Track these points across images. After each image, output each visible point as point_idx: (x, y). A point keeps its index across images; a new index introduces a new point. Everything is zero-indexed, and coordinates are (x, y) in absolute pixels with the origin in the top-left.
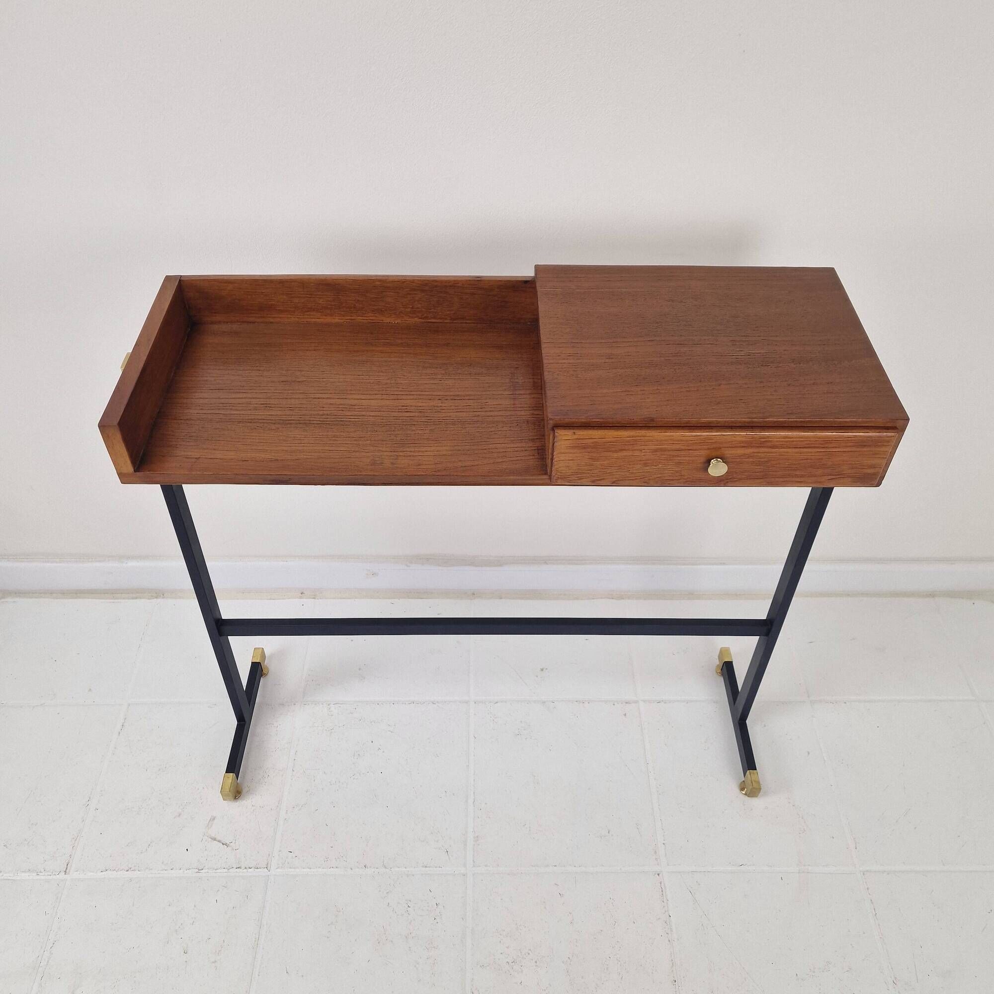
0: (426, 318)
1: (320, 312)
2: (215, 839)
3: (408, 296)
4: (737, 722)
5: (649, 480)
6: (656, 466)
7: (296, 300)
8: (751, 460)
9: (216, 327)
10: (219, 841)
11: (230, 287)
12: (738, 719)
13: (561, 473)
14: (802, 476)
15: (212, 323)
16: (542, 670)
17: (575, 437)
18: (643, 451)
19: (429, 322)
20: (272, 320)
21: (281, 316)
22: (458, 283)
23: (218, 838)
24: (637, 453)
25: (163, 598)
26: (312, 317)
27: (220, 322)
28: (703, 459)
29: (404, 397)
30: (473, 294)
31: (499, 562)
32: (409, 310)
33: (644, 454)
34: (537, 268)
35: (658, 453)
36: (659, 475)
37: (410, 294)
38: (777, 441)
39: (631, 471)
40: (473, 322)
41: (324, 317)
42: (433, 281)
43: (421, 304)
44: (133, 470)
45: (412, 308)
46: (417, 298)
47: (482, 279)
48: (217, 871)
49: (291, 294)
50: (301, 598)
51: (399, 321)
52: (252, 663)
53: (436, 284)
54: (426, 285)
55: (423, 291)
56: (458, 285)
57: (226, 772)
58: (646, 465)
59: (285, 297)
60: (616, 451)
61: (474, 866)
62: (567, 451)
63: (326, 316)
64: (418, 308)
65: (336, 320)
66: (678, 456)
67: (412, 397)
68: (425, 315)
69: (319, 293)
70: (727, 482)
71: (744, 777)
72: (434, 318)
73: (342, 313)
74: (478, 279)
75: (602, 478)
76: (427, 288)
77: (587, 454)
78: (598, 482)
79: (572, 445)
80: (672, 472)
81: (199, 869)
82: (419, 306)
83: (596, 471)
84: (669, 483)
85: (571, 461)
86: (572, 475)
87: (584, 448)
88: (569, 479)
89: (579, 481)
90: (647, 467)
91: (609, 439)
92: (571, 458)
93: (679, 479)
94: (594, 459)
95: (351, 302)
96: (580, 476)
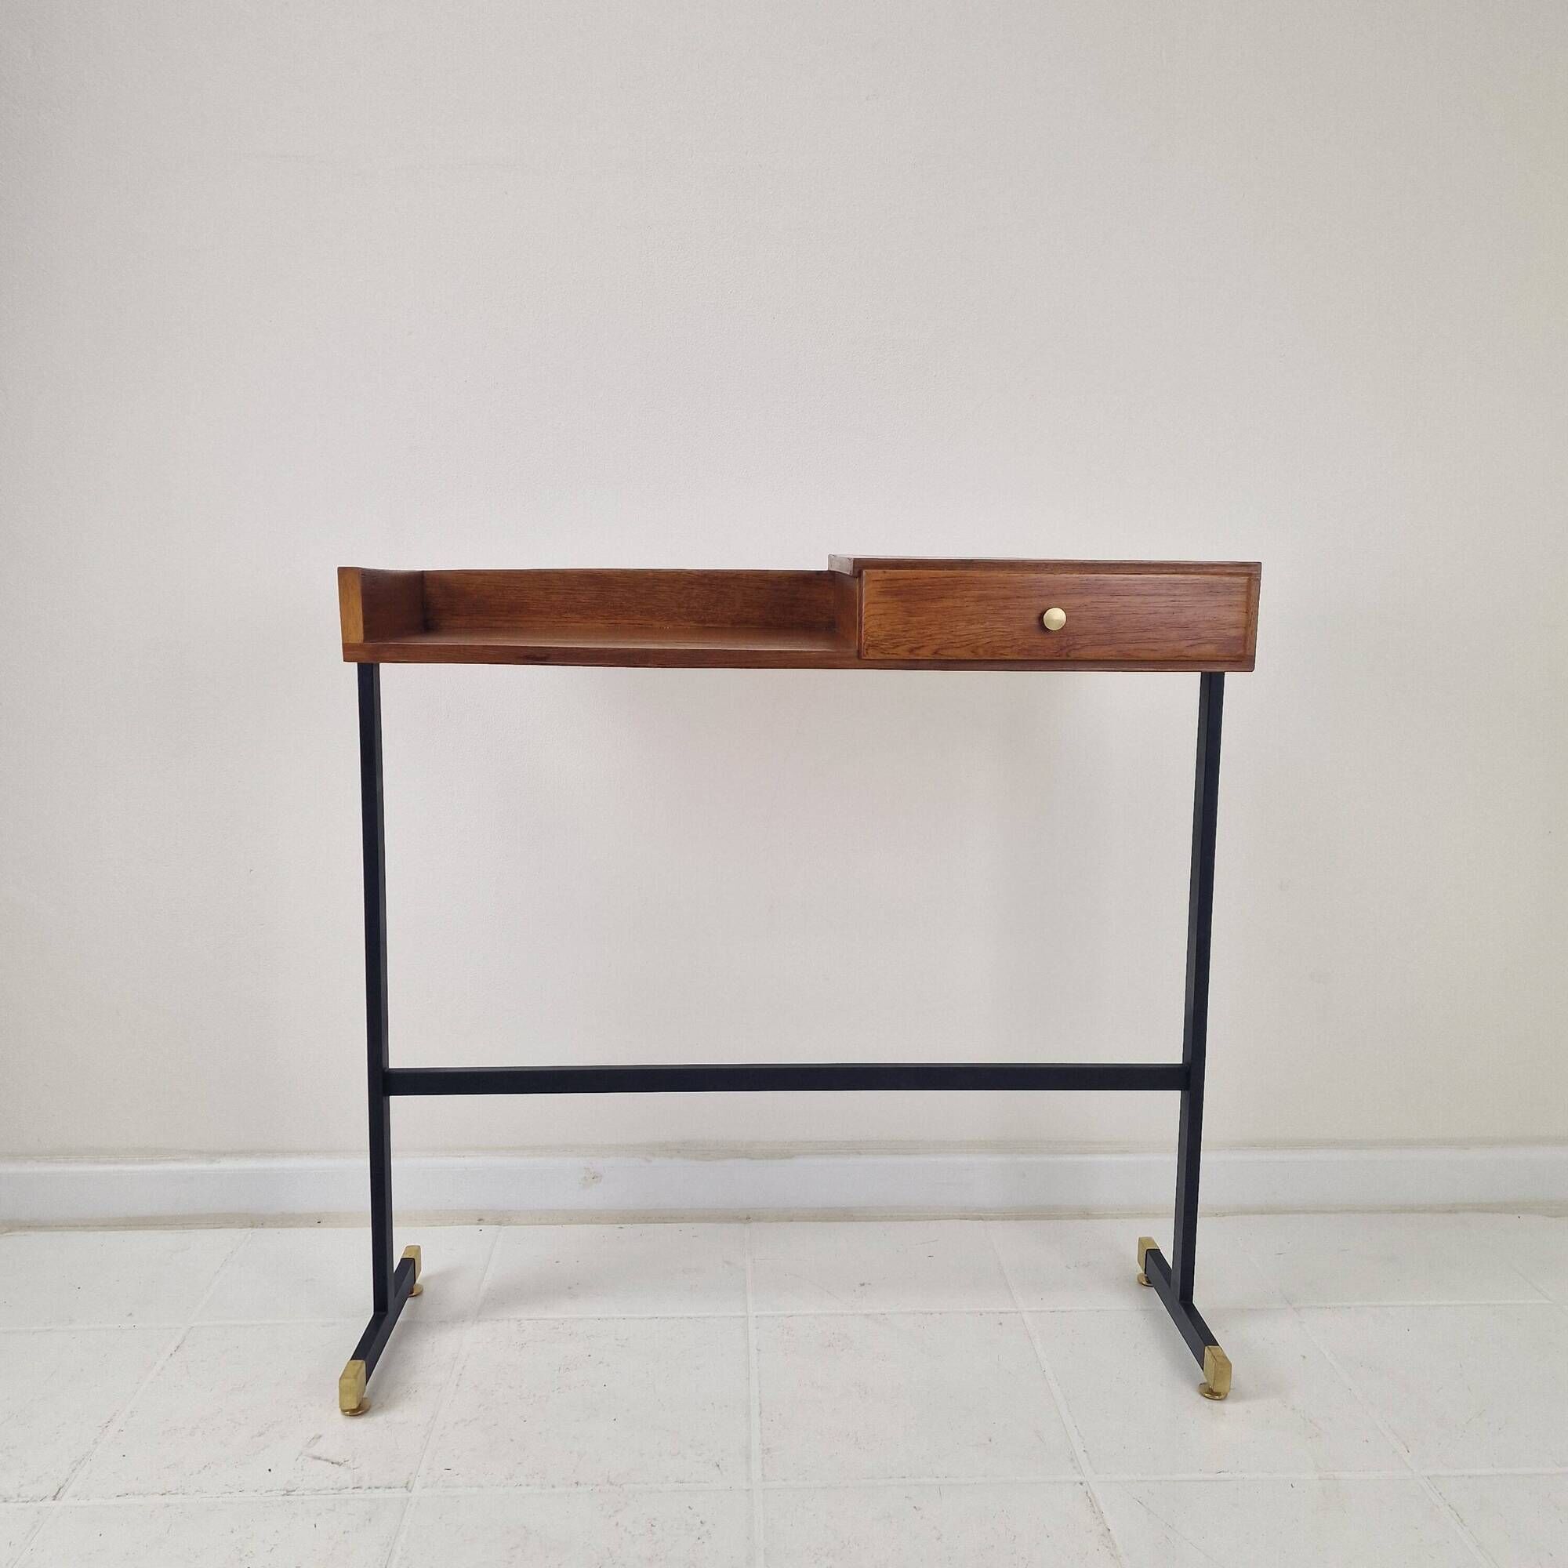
0: (703, 621)
1: (580, 614)
2: (319, 1458)
3: (685, 591)
4: (1177, 1304)
5: (978, 647)
6: (982, 624)
7: (554, 598)
8: (1091, 613)
10: (327, 1460)
11: (480, 580)
12: (1178, 1298)
13: (872, 637)
16: (863, 1285)
17: (887, 576)
18: (966, 599)
21: (534, 619)
23: (324, 1456)
24: (959, 603)
26: (569, 620)
28: (1034, 615)
30: (758, 587)
31: (787, 1152)
32: (684, 610)
33: (966, 604)
34: (832, 559)
35: (982, 603)
36: (988, 640)
37: (687, 589)
39: (953, 633)
41: (584, 621)
43: (698, 602)
44: (362, 639)
45: (687, 608)
46: (694, 595)
47: (770, 571)
48: (319, 1492)
49: (547, 589)
50: (478, 1224)
51: (670, 626)
52: (402, 1259)
55: (703, 583)
56: (741, 577)
57: (352, 1359)
58: (970, 622)
59: (542, 593)
60: (933, 600)
61: (764, 1480)
62: (876, 599)
63: (586, 618)
64: (694, 607)
66: (1006, 608)
68: (702, 617)
69: (581, 588)
70: (1070, 651)
71: (1203, 1369)
73: (606, 615)
74: (764, 571)
75: (921, 645)
76: (706, 581)
77: (900, 603)
78: (917, 652)
79: (882, 590)
80: (1002, 633)
81: (288, 1491)
82: (696, 605)
83: (913, 633)
84: (1001, 654)
85: (883, 616)
86: (886, 639)
87: (897, 593)
88: (882, 646)
89: (894, 651)
90: (973, 627)
91: (925, 578)
92: (882, 612)
93: (1012, 646)
94: (910, 613)
95: (618, 599)
96: (894, 641)
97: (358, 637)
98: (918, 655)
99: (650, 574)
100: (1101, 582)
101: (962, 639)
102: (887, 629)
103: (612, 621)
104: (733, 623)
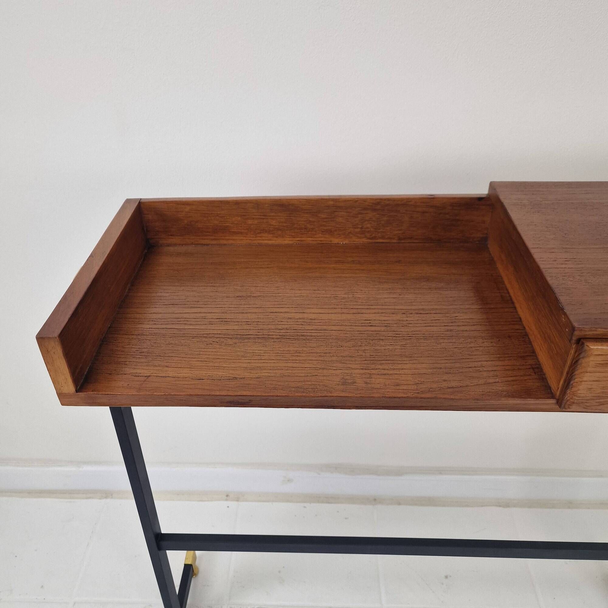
0: (375, 238)
1: (272, 234)
3: (360, 216)
7: (250, 222)
9: (171, 249)
11: (188, 208)
15: (169, 245)
16: (446, 577)
19: (377, 243)
20: (225, 242)
21: (234, 238)
22: (410, 201)
25: (112, 498)
26: (263, 238)
27: (175, 245)
29: (364, 311)
30: (424, 212)
31: (399, 472)
32: (359, 230)
34: (492, 185)
37: (361, 214)
40: (421, 241)
41: (275, 239)
42: (385, 199)
43: (371, 223)
44: (74, 390)
45: (362, 228)
46: (367, 218)
47: (437, 196)
49: (244, 215)
50: (227, 500)
51: (346, 242)
52: (185, 565)
53: (388, 202)
54: (378, 203)
55: (375, 210)
56: (410, 203)
59: (239, 218)
63: (277, 237)
64: (368, 228)
65: (287, 241)
67: (374, 311)
68: (374, 235)
69: (273, 214)
72: (383, 238)
73: (293, 234)
74: (432, 197)
76: (378, 207)
82: (369, 225)
95: (303, 222)
97: (70, 388)
99: (332, 203)
104: (400, 239)
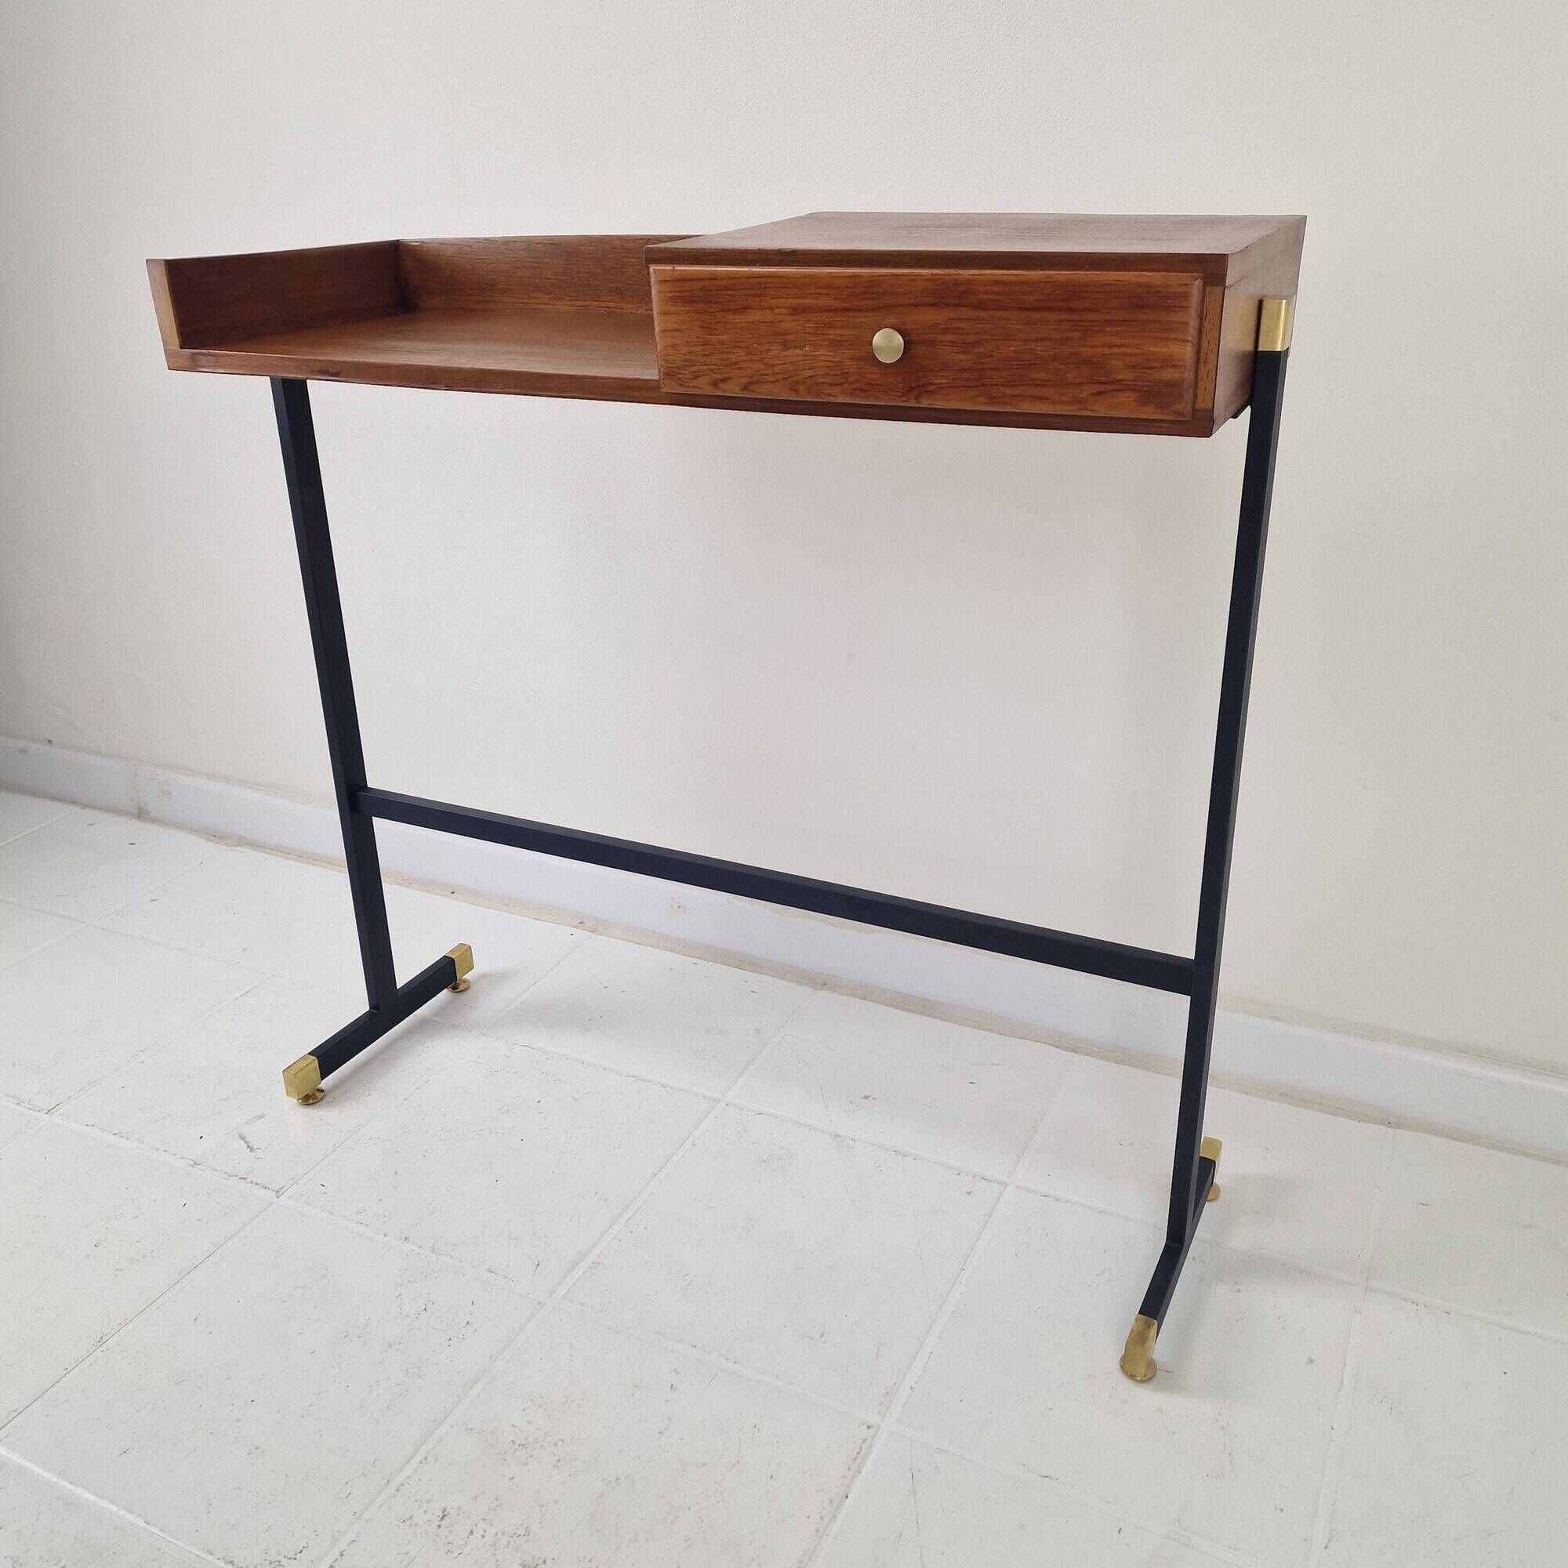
2: (244, 1139)
5: (797, 382)
6: (800, 348)
8: (949, 338)
10: (247, 1142)
14: (1044, 384)
16: (866, 1097)
18: (777, 311)
23: (247, 1137)
24: (769, 316)
33: (778, 318)
35: (800, 317)
36: (809, 373)
38: (986, 293)
39: (765, 361)
44: (179, 345)
48: (215, 1173)
50: (574, 927)
57: (309, 1054)
58: (786, 345)
60: (736, 311)
61: (564, 1298)
62: (667, 308)
63: (554, 299)
66: (831, 325)
70: (920, 395)
73: (574, 295)
75: (726, 376)
77: (696, 316)
78: (722, 386)
79: (671, 295)
80: (828, 364)
81: (195, 1163)
83: (714, 359)
84: (829, 395)
85: (675, 333)
86: (684, 366)
87: (690, 301)
88: (681, 376)
89: (694, 383)
90: (789, 353)
91: (723, 279)
92: (675, 326)
93: (841, 384)
94: (711, 331)
96: (694, 369)
98: (725, 391)
100: (962, 288)
101: (776, 369)
102: (683, 351)
103: (581, 303)
